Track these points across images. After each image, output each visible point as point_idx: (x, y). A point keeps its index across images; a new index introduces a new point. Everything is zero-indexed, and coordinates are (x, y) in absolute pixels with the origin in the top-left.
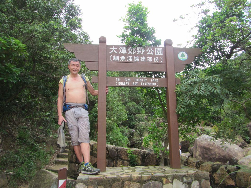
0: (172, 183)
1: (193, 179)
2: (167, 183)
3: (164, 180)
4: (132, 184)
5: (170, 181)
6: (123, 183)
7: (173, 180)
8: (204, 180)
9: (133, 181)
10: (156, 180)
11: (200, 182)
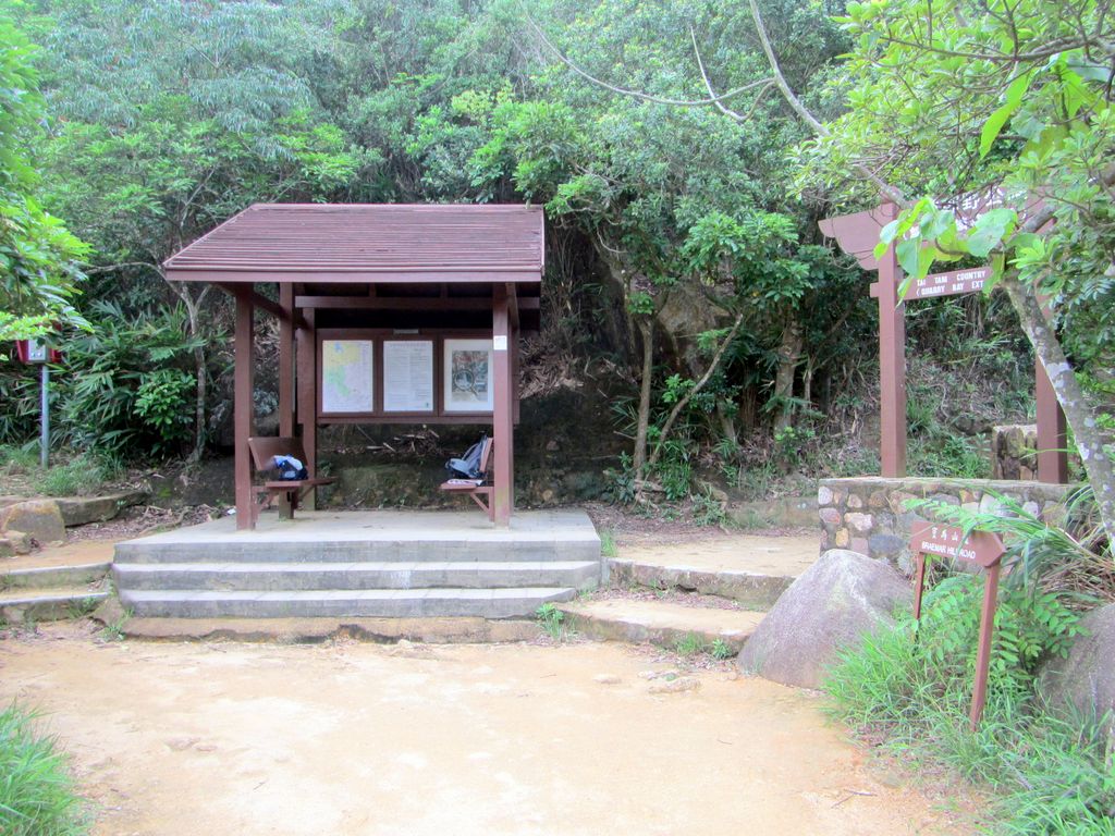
0: (980, 501)
1: (1026, 498)
2: (969, 500)
3: (964, 495)
4: (903, 496)
5: (976, 497)
6: (888, 492)
7: (981, 496)
8: (1051, 502)
9: (905, 491)
10: (947, 493)
11: (1041, 506)
